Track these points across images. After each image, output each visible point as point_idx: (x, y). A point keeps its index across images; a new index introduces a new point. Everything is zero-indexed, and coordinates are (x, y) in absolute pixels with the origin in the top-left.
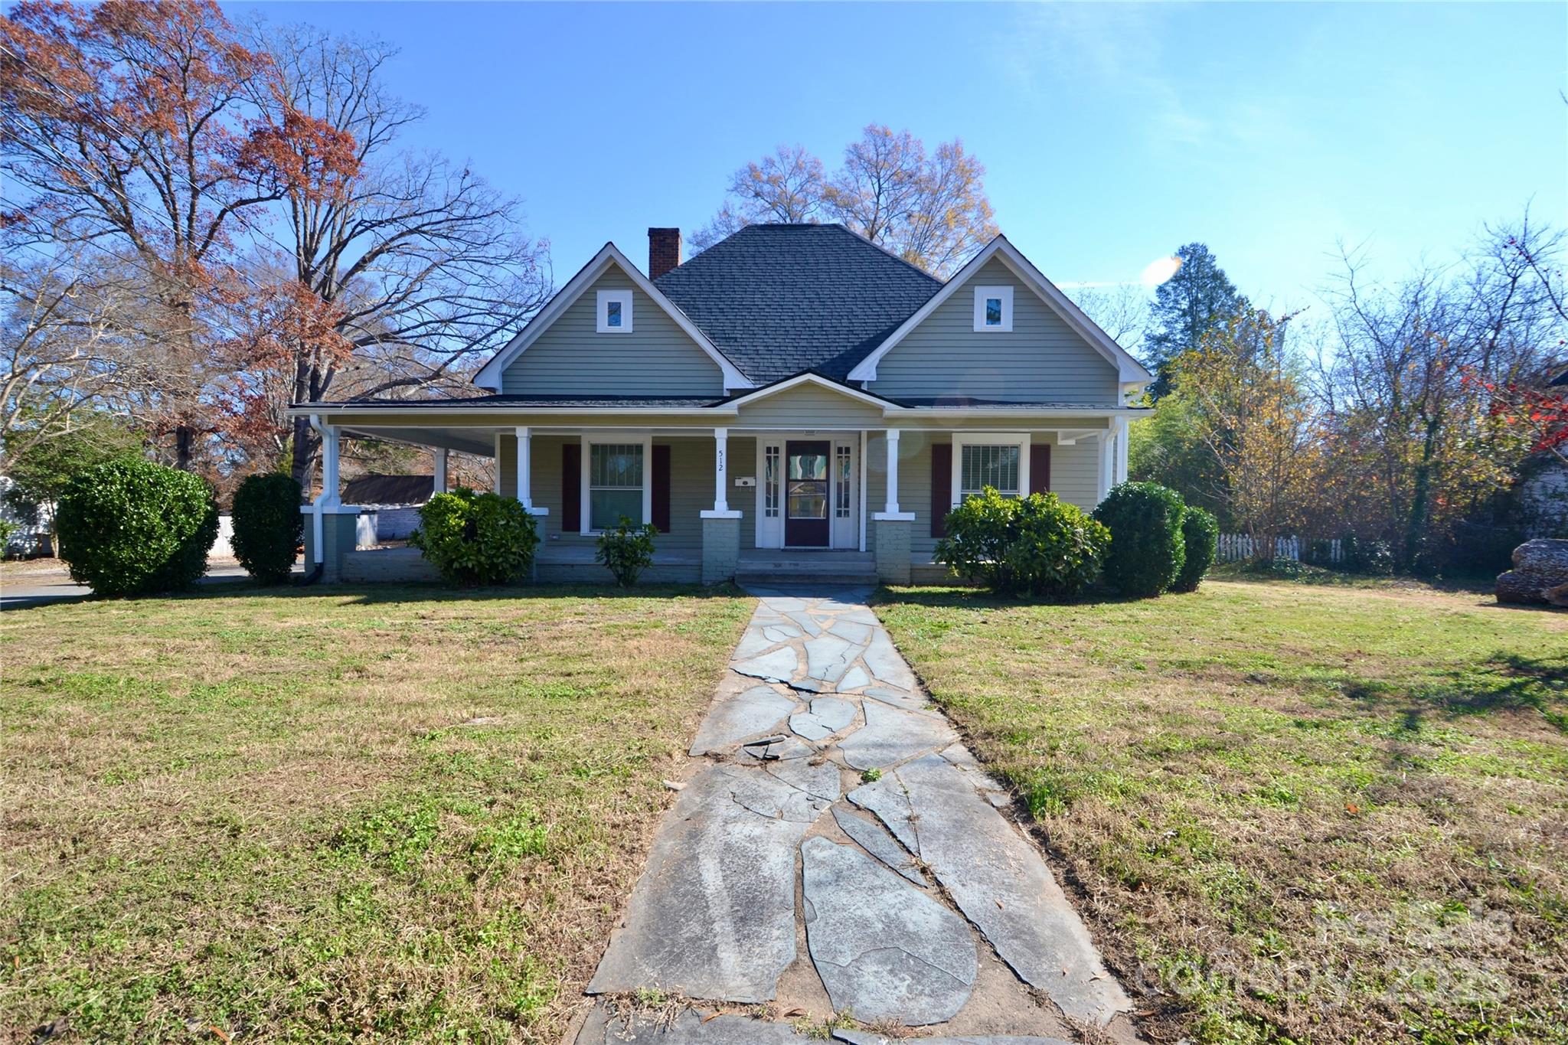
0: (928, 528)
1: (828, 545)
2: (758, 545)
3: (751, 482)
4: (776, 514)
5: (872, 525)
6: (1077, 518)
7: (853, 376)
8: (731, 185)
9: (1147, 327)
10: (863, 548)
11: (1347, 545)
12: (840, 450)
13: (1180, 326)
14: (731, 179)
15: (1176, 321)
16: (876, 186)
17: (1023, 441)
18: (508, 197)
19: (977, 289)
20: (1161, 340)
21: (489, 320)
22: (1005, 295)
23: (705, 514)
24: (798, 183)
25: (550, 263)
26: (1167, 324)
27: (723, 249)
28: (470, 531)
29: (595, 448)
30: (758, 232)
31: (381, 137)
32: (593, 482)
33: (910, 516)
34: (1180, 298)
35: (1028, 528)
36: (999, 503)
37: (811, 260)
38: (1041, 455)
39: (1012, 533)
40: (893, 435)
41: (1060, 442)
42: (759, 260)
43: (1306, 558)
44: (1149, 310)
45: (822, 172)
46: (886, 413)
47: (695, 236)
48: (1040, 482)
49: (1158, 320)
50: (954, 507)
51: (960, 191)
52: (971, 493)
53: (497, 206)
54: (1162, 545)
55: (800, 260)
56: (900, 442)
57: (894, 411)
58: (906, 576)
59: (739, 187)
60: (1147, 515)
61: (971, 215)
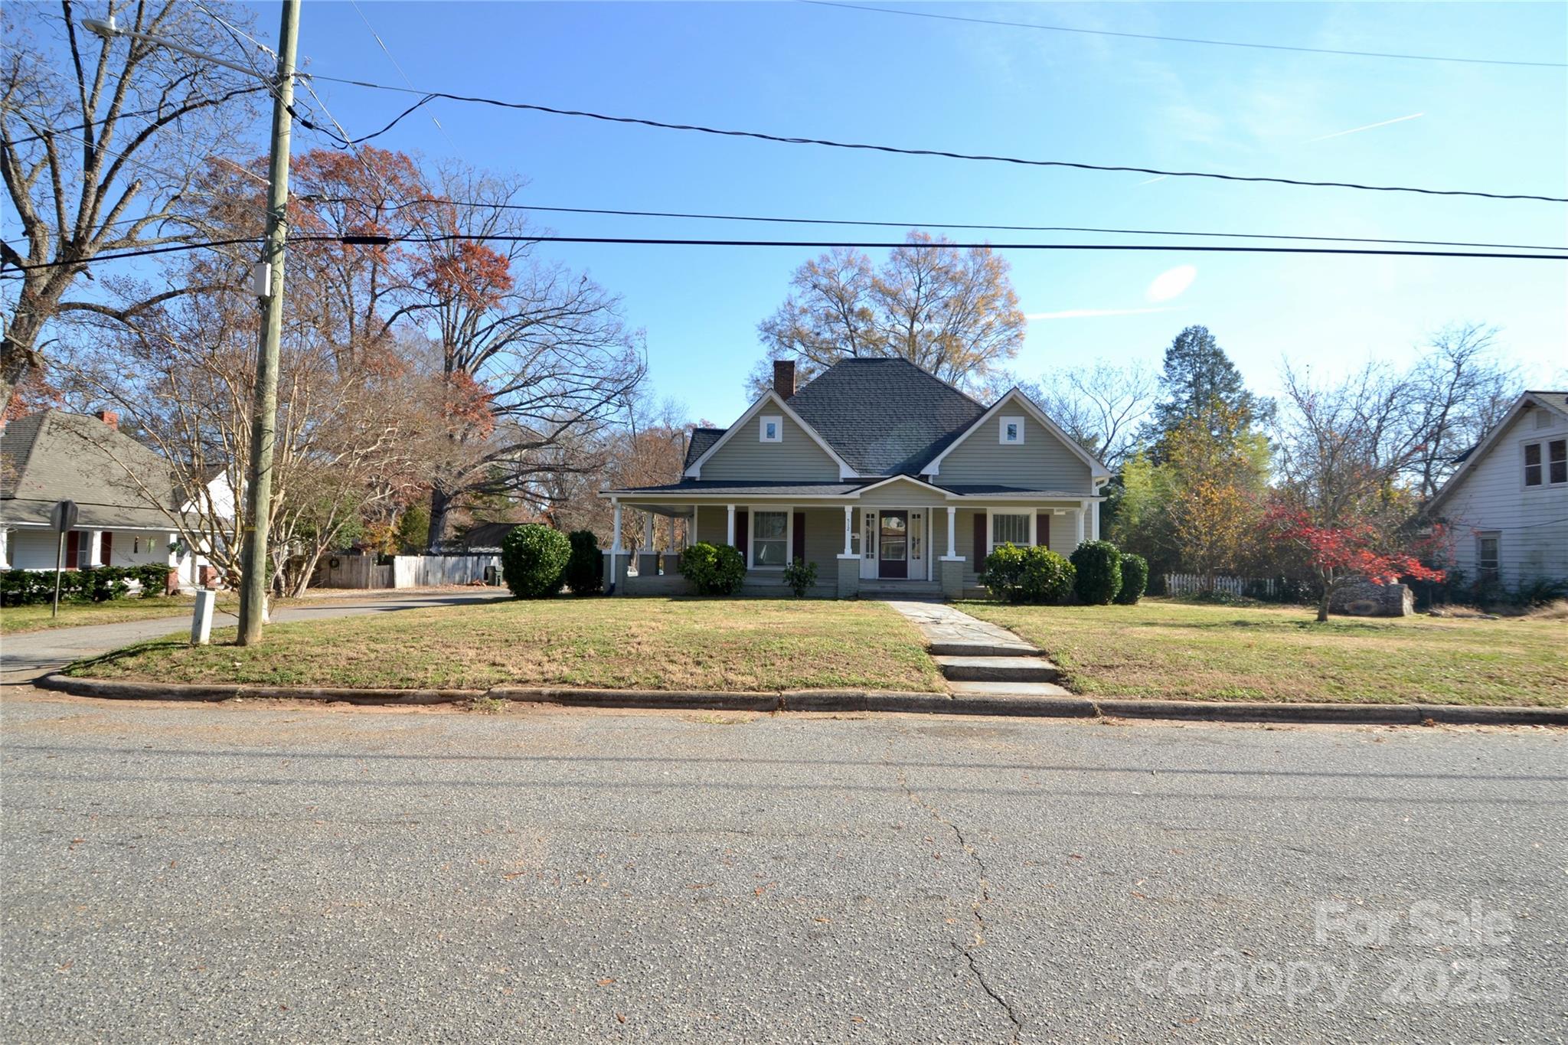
0: (973, 565)
1: (907, 576)
2: (865, 576)
3: (857, 536)
4: (872, 557)
5: (938, 565)
6: (1056, 559)
7: (924, 472)
8: (792, 279)
9: (1157, 398)
10: (930, 578)
11: (1279, 582)
12: (914, 516)
13: (1186, 396)
14: (792, 273)
15: (1183, 392)
16: (917, 279)
17: (1032, 513)
18: (611, 295)
19: (1001, 418)
20: (1169, 409)
21: (595, 395)
22: (1019, 422)
23: (839, 556)
24: (850, 276)
25: (645, 347)
26: (1175, 393)
27: (827, 377)
28: (719, 565)
29: (756, 514)
31: (520, 253)
32: (756, 535)
33: (963, 559)
34: (1185, 372)
35: (1030, 565)
36: (1014, 551)
37: (888, 386)
38: (1043, 521)
39: (1021, 568)
40: (951, 510)
41: (1056, 513)
42: (853, 386)
43: (1247, 593)
44: (1157, 382)
45: (871, 266)
46: (948, 498)
47: (764, 323)
48: (1043, 539)
49: (1167, 391)
50: (988, 553)
51: (990, 282)
52: (999, 544)
53: (604, 301)
54: (1106, 576)
55: (881, 386)
56: (956, 515)
57: (951, 496)
58: (960, 594)
59: (799, 281)
60: (1098, 559)
61: (999, 304)
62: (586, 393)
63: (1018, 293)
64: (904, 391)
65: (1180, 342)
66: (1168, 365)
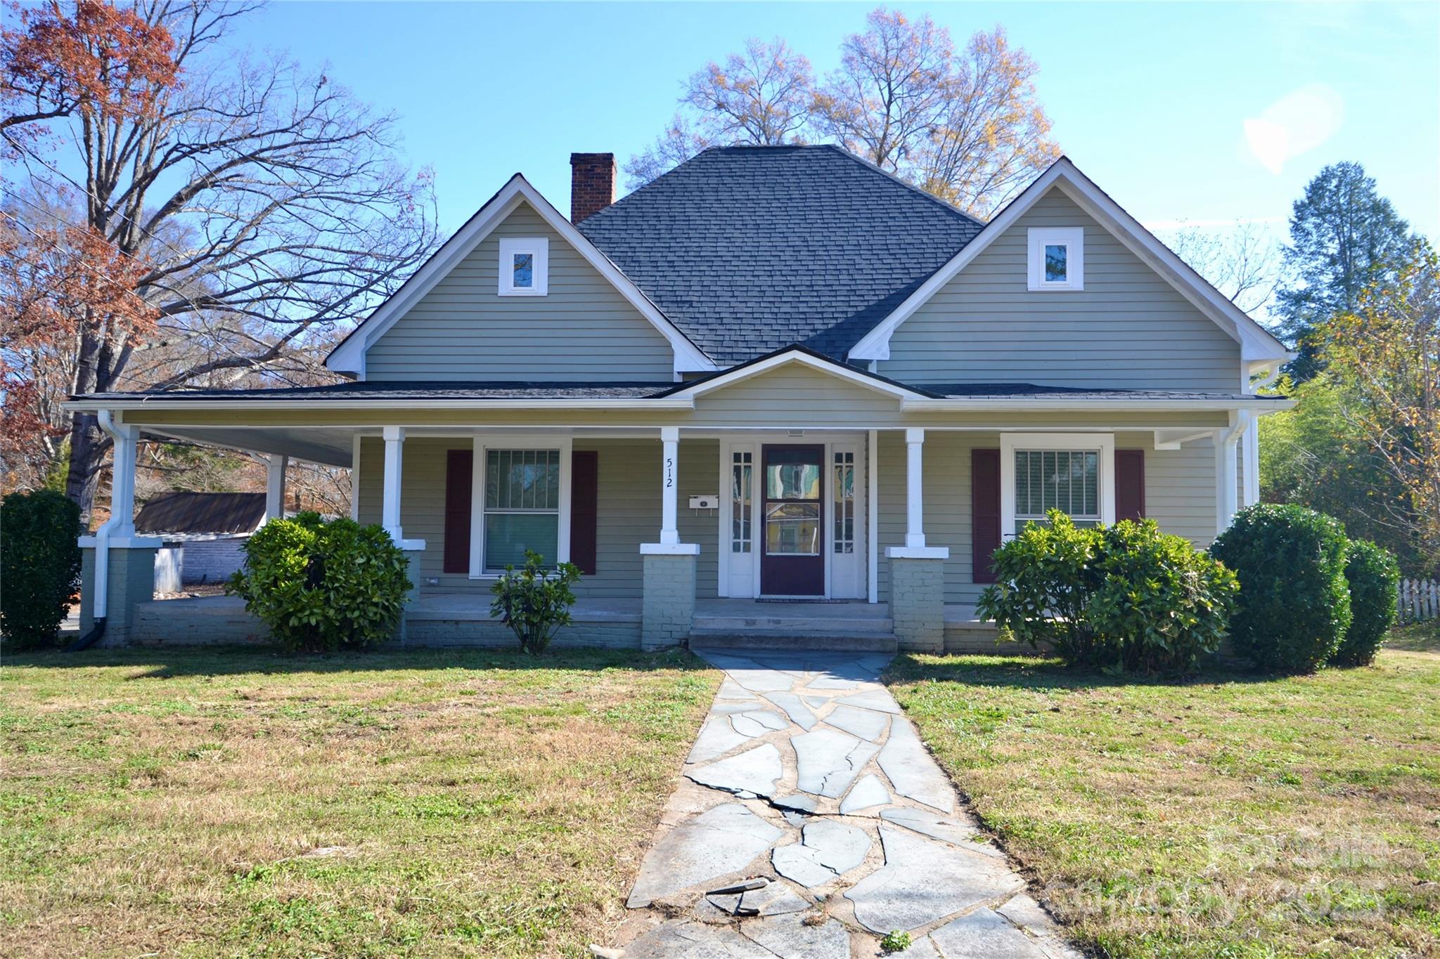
0: (969, 569)
1: (823, 593)
2: (722, 592)
3: (712, 502)
4: (747, 548)
5: (887, 564)
6: (1187, 555)
7: (856, 353)
8: (684, 94)
9: (1279, 281)
10: (873, 598)
12: (838, 458)
13: (1328, 278)
14: (683, 85)
15: (1322, 272)
16: (886, 92)
17: (1105, 445)
18: (378, 113)
19: (1032, 233)
20: (1300, 299)
21: (349, 278)
22: (1072, 240)
23: (646, 548)
24: (777, 88)
25: (434, 200)
26: (1309, 275)
27: (672, 180)
28: (315, 574)
29: (492, 455)
30: (722, 157)
31: (208, 33)
32: (489, 503)
33: (942, 553)
34: (1326, 240)
35: (1116, 571)
36: (1071, 534)
37: (796, 194)
38: (1130, 463)
39: (1092, 577)
40: (915, 437)
41: (1158, 446)
42: (724, 195)
44: (1280, 257)
45: (811, 74)
46: (905, 406)
47: (635, 163)
49: (1295, 270)
50: (1005, 540)
51: (1003, 96)
52: (1030, 519)
53: (364, 124)
54: (1316, 597)
55: (779, 194)
56: (926, 447)
57: (914, 401)
58: (938, 641)
59: (695, 97)
60: (1292, 552)
61: (1020, 129)
62: (335, 276)
63: (1049, 113)
64: (827, 202)
65: (1317, 189)
66: (1296, 228)
